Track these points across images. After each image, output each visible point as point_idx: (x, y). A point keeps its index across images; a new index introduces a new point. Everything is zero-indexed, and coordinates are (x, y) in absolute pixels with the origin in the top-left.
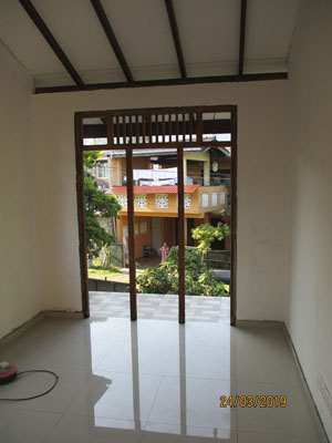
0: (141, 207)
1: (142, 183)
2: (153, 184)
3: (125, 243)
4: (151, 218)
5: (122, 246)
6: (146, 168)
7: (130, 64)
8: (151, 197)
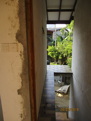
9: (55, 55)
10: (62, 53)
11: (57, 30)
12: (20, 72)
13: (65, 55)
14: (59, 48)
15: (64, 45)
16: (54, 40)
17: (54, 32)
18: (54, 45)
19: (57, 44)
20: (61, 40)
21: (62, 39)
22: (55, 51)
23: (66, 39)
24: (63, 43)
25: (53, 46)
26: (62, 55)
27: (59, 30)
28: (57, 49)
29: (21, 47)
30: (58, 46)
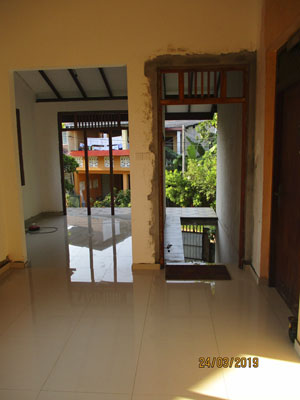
0: (94, 167)
1: (94, 148)
2: (102, 149)
3: (81, 194)
4: (101, 175)
5: (79, 197)
6: (98, 136)
7: (85, 90)
8: (100, 159)
9: (181, 197)
10: (200, 189)
11: (187, 128)
12: (151, 178)
13: (210, 195)
14: (192, 176)
15: (206, 168)
16: (179, 153)
17: (179, 134)
18: (180, 169)
19: (186, 165)
20: (198, 154)
21: (202, 151)
22: (184, 184)
23: (213, 153)
24: (203, 163)
25: (176, 171)
26: (202, 194)
27: (194, 126)
28: (189, 178)
29: (153, 156)
30: (190, 171)
